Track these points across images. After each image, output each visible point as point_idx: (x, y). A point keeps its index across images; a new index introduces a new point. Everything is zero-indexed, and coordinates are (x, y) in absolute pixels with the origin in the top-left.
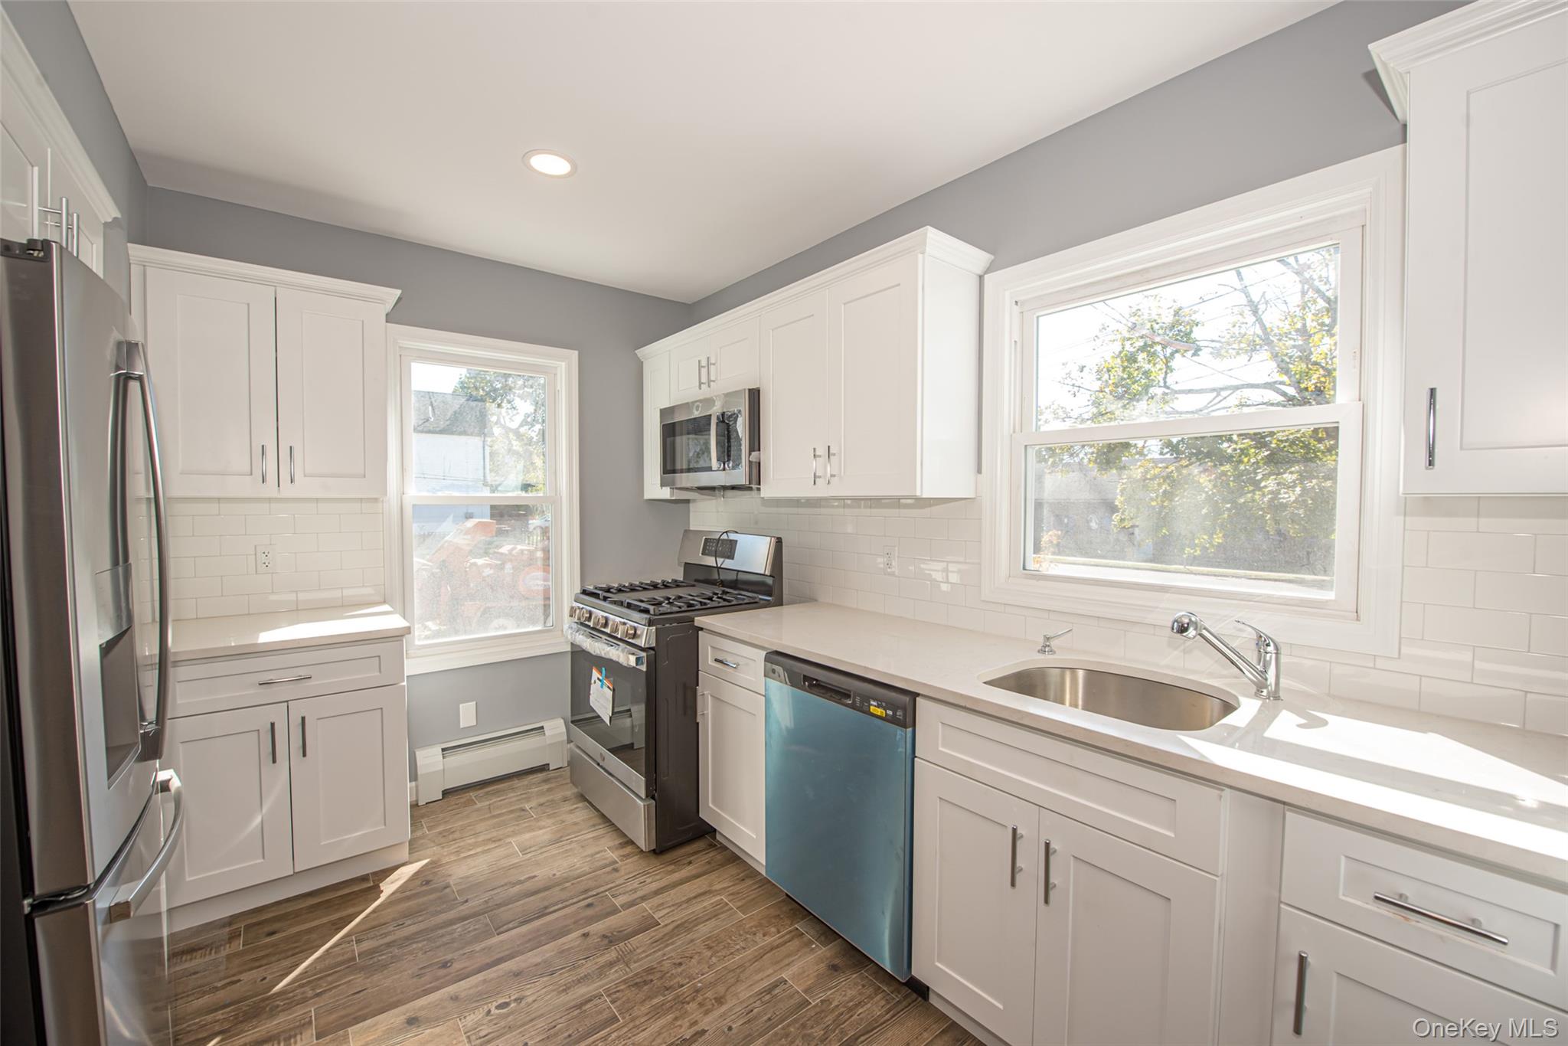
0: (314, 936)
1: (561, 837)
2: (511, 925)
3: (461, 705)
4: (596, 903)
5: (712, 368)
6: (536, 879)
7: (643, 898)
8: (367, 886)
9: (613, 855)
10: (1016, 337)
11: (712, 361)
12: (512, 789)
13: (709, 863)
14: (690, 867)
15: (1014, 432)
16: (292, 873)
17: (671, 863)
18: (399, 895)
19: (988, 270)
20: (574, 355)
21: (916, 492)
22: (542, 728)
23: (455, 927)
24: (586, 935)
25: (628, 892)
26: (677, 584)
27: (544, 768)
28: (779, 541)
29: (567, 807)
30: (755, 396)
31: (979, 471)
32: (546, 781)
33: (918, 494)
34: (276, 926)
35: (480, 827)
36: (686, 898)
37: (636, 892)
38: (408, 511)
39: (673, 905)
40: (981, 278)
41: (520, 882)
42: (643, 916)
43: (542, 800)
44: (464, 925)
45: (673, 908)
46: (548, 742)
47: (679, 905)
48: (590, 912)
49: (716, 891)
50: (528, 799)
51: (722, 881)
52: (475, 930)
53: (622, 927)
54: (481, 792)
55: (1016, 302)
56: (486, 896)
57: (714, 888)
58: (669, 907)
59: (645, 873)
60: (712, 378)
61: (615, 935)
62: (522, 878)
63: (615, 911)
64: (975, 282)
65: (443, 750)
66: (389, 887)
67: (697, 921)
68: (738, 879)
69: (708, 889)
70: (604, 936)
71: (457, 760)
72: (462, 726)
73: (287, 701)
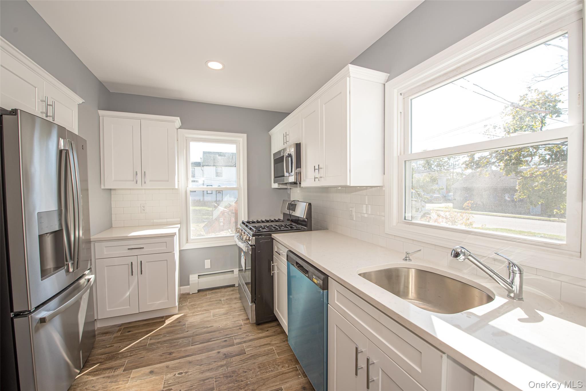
0: (140, 335)
1: (228, 313)
2: (197, 343)
3: (205, 261)
4: (228, 341)
5: (288, 136)
6: (213, 327)
7: (245, 342)
8: (161, 320)
9: (242, 322)
10: (401, 109)
11: (288, 133)
12: (221, 292)
13: (274, 332)
14: (267, 333)
16: (138, 312)
17: (261, 329)
18: (170, 325)
19: (387, 80)
20: (245, 135)
21: (348, 184)
22: (233, 271)
23: (180, 340)
24: (219, 352)
25: (240, 338)
27: (233, 286)
28: (310, 204)
29: (235, 301)
30: (299, 146)
31: (384, 174)
32: (233, 290)
34: (132, 329)
35: (204, 305)
36: (260, 345)
37: (243, 339)
38: (188, 192)
39: (254, 347)
40: (384, 85)
41: (207, 327)
42: (241, 349)
43: (228, 298)
44: (183, 340)
45: (253, 348)
46: (235, 276)
47: (256, 347)
48: (224, 343)
49: (272, 344)
50: (224, 297)
51: (276, 340)
52: (185, 342)
53: (232, 352)
54: (210, 292)
55: (401, 94)
56: (195, 330)
57: (272, 343)
58: (252, 347)
59: (250, 332)
60: (288, 140)
61: (228, 355)
62: (208, 326)
63: (233, 345)
64: (381, 87)
65: (199, 276)
66: (168, 322)
67: (259, 355)
68: (282, 341)
69: (270, 343)
70: (225, 354)
71: (203, 279)
72: (205, 268)
73: (137, 255)
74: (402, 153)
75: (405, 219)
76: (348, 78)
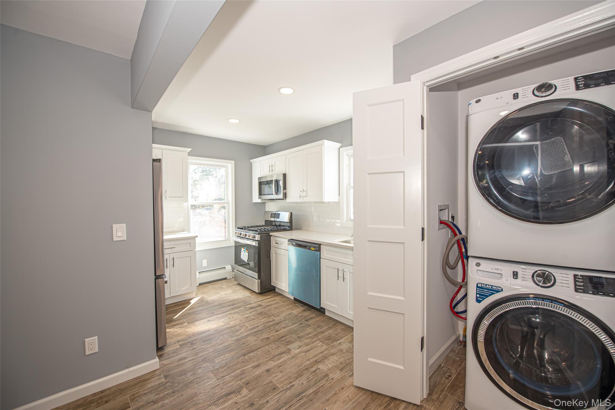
0: (178, 310)
1: (234, 292)
2: (226, 307)
3: (203, 260)
5: (273, 167)
6: (230, 299)
7: (258, 302)
8: (187, 302)
9: (249, 295)
10: (347, 163)
11: (273, 165)
12: (218, 284)
13: (274, 295)
14: (269, 296)
15: (347, 186)
16: (170, 297)
17: (265, 296)
18: (195, 303)
19: (341, 147)
20: (233, 162)
21: (323, 200)
22: (225, 267)
23: (212, 307)
24: (245, 308)
25: (254, 301)
26: (263, 226)
27: (225, 279)
28: (291, 213)
29: (234, 286)
30: (285, 175)
31: (339, 195)
32: (227, 282)
33: (323, 201)
35: (212, 291)
36: (269, 301)
37: (256, 301)
38: (189, 206)
40: (339, 149)
42: (259, 304)
43: (227, 285)
44: (215, 307)
46: (227, 271)
47: (267, 302)
48: (245, 304)
50: (223, 285)
51: (278, 299)
52: (217, 308)
53: (254, 306)
54: (209, 284)
55: (347, 155)
56: (218, 302)
57: (276, 299)
58: (264, 303)
59: (258, 298)
60: (273, 170)
61: (252, 307)
62: (226, 299)
63: (251, 304)
65: (199, 272)
66: (193, 302)
67: (272, 305)
68: (281, 298)
69: (274, 300)
70: (250, 308)
71: (203, 275)
72: (203, 266)
73: (169, 254)
74: (348, 185)
75: (350, 218)
76: (323, 146)
